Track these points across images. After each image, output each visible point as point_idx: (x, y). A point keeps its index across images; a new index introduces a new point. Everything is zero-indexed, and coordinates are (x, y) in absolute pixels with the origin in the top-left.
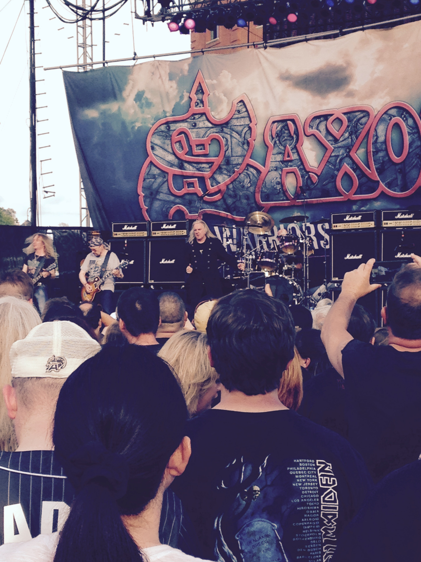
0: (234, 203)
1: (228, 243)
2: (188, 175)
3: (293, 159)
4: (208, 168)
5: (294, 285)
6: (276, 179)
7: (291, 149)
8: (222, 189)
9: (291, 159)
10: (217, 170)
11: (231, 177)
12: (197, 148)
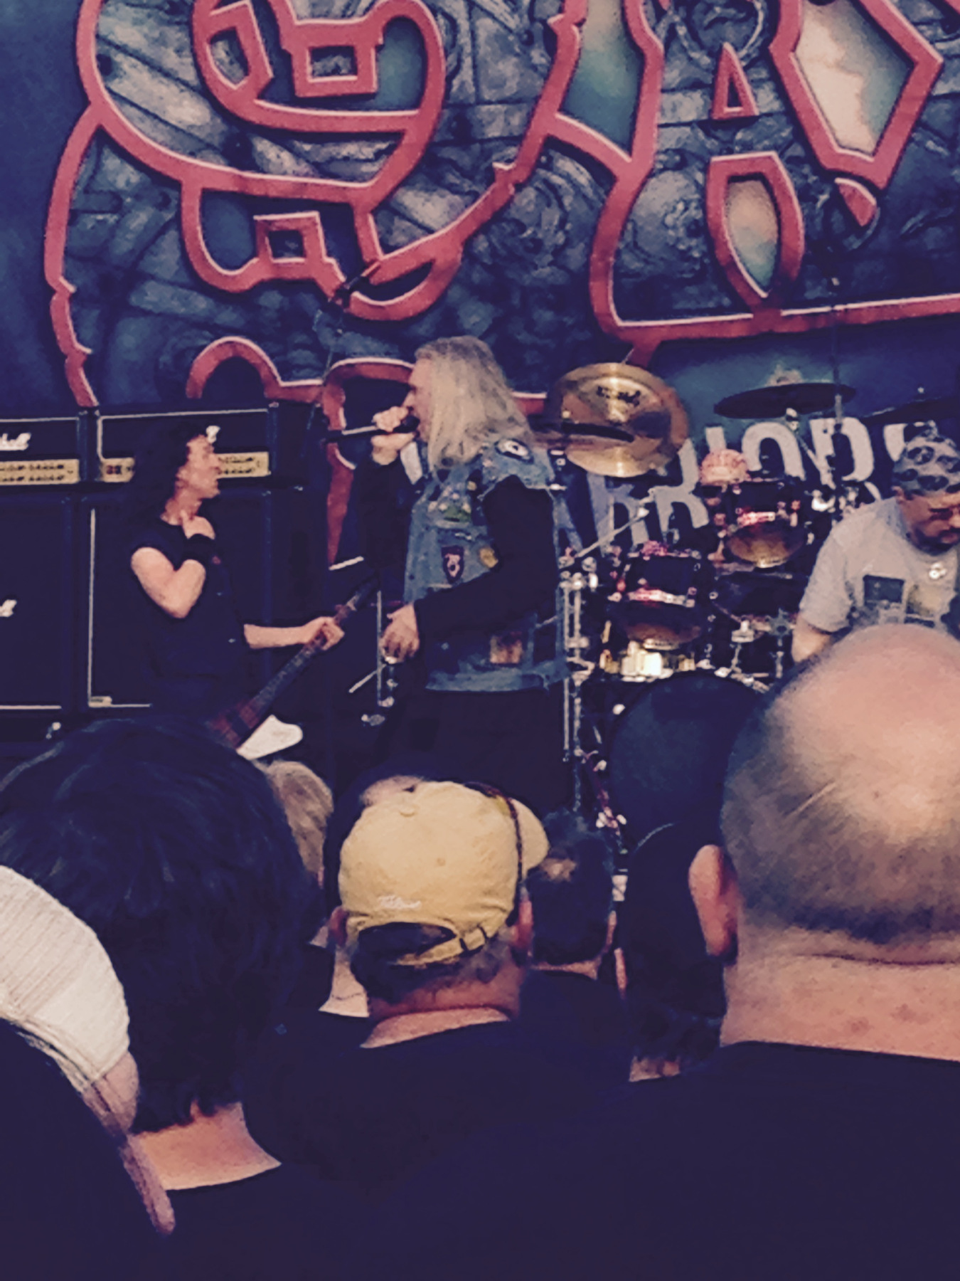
2: (273, 193)
3: (756, 111)
4: (367, 161)
6: (686, 209)
7: (745, 63)
8: (439, 262)
9: (748, 113)
11: (479, 202)
12: (318, 65)
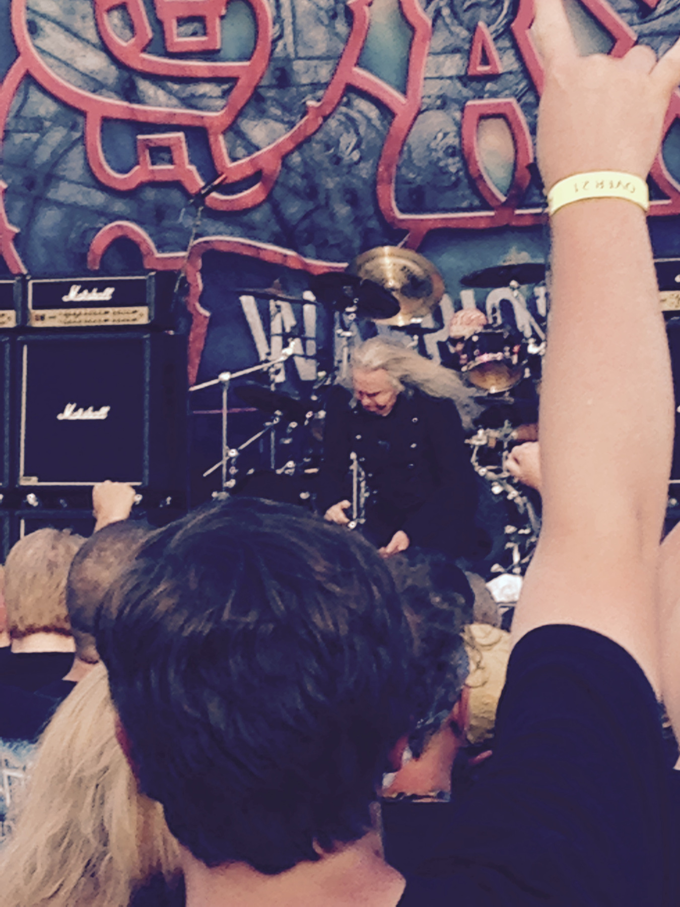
0: (307, 215)
1: (289, 351)
2: (151, 119)
3: (501, 70)
4: (218, 97)
5: (510, 497)
6: (445, 137)
7: (494, 36)
8: (266, 171)
9: (495, 71)
10: (247, 103)
11: (295, 128)
12: (182, 29)
